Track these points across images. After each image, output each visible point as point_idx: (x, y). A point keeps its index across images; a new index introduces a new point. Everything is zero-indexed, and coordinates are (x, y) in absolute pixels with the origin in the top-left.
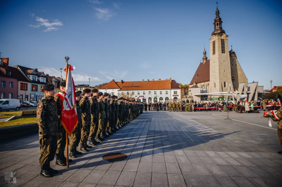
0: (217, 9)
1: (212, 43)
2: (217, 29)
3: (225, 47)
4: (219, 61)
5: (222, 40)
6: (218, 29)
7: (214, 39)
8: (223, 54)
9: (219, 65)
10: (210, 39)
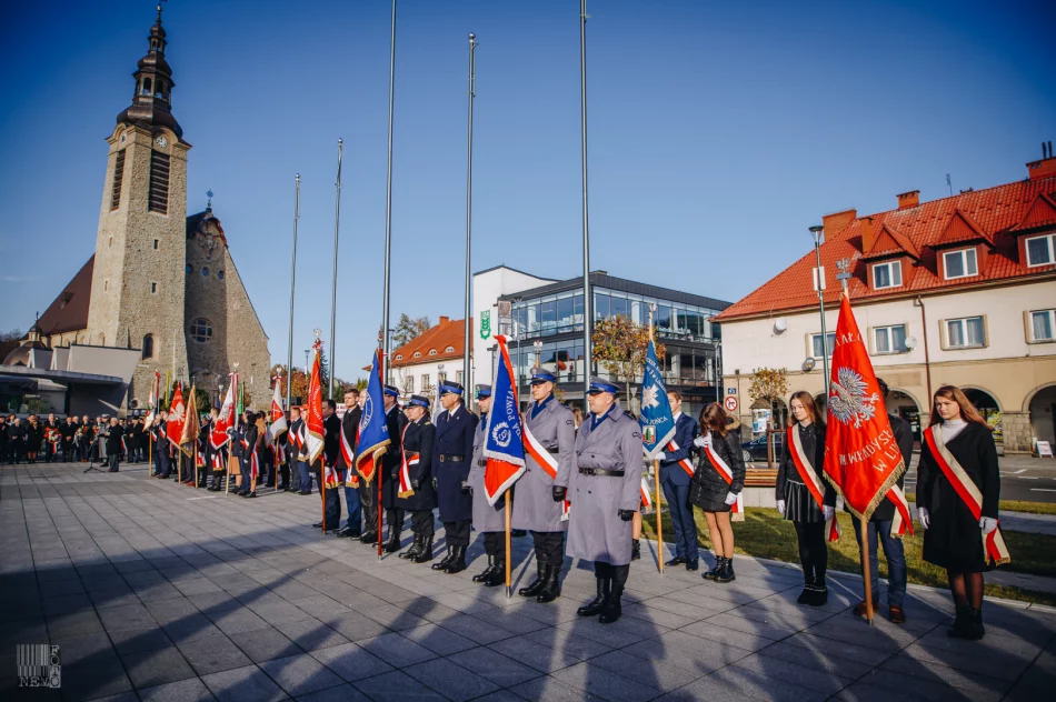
0: (159, 21)
1: (116, 155)
2: (143, 104)
3: (170, 186)
4: (127, 240)
5: (154, 152)
6: (147, 104)
7: (123, 139)
8: (152, 213)
9: (127, 257)
10: (109, 140)
